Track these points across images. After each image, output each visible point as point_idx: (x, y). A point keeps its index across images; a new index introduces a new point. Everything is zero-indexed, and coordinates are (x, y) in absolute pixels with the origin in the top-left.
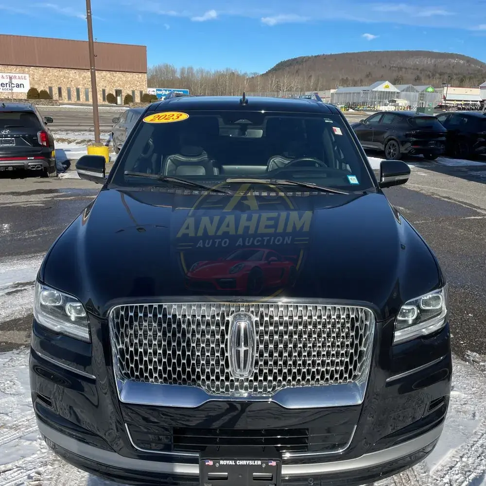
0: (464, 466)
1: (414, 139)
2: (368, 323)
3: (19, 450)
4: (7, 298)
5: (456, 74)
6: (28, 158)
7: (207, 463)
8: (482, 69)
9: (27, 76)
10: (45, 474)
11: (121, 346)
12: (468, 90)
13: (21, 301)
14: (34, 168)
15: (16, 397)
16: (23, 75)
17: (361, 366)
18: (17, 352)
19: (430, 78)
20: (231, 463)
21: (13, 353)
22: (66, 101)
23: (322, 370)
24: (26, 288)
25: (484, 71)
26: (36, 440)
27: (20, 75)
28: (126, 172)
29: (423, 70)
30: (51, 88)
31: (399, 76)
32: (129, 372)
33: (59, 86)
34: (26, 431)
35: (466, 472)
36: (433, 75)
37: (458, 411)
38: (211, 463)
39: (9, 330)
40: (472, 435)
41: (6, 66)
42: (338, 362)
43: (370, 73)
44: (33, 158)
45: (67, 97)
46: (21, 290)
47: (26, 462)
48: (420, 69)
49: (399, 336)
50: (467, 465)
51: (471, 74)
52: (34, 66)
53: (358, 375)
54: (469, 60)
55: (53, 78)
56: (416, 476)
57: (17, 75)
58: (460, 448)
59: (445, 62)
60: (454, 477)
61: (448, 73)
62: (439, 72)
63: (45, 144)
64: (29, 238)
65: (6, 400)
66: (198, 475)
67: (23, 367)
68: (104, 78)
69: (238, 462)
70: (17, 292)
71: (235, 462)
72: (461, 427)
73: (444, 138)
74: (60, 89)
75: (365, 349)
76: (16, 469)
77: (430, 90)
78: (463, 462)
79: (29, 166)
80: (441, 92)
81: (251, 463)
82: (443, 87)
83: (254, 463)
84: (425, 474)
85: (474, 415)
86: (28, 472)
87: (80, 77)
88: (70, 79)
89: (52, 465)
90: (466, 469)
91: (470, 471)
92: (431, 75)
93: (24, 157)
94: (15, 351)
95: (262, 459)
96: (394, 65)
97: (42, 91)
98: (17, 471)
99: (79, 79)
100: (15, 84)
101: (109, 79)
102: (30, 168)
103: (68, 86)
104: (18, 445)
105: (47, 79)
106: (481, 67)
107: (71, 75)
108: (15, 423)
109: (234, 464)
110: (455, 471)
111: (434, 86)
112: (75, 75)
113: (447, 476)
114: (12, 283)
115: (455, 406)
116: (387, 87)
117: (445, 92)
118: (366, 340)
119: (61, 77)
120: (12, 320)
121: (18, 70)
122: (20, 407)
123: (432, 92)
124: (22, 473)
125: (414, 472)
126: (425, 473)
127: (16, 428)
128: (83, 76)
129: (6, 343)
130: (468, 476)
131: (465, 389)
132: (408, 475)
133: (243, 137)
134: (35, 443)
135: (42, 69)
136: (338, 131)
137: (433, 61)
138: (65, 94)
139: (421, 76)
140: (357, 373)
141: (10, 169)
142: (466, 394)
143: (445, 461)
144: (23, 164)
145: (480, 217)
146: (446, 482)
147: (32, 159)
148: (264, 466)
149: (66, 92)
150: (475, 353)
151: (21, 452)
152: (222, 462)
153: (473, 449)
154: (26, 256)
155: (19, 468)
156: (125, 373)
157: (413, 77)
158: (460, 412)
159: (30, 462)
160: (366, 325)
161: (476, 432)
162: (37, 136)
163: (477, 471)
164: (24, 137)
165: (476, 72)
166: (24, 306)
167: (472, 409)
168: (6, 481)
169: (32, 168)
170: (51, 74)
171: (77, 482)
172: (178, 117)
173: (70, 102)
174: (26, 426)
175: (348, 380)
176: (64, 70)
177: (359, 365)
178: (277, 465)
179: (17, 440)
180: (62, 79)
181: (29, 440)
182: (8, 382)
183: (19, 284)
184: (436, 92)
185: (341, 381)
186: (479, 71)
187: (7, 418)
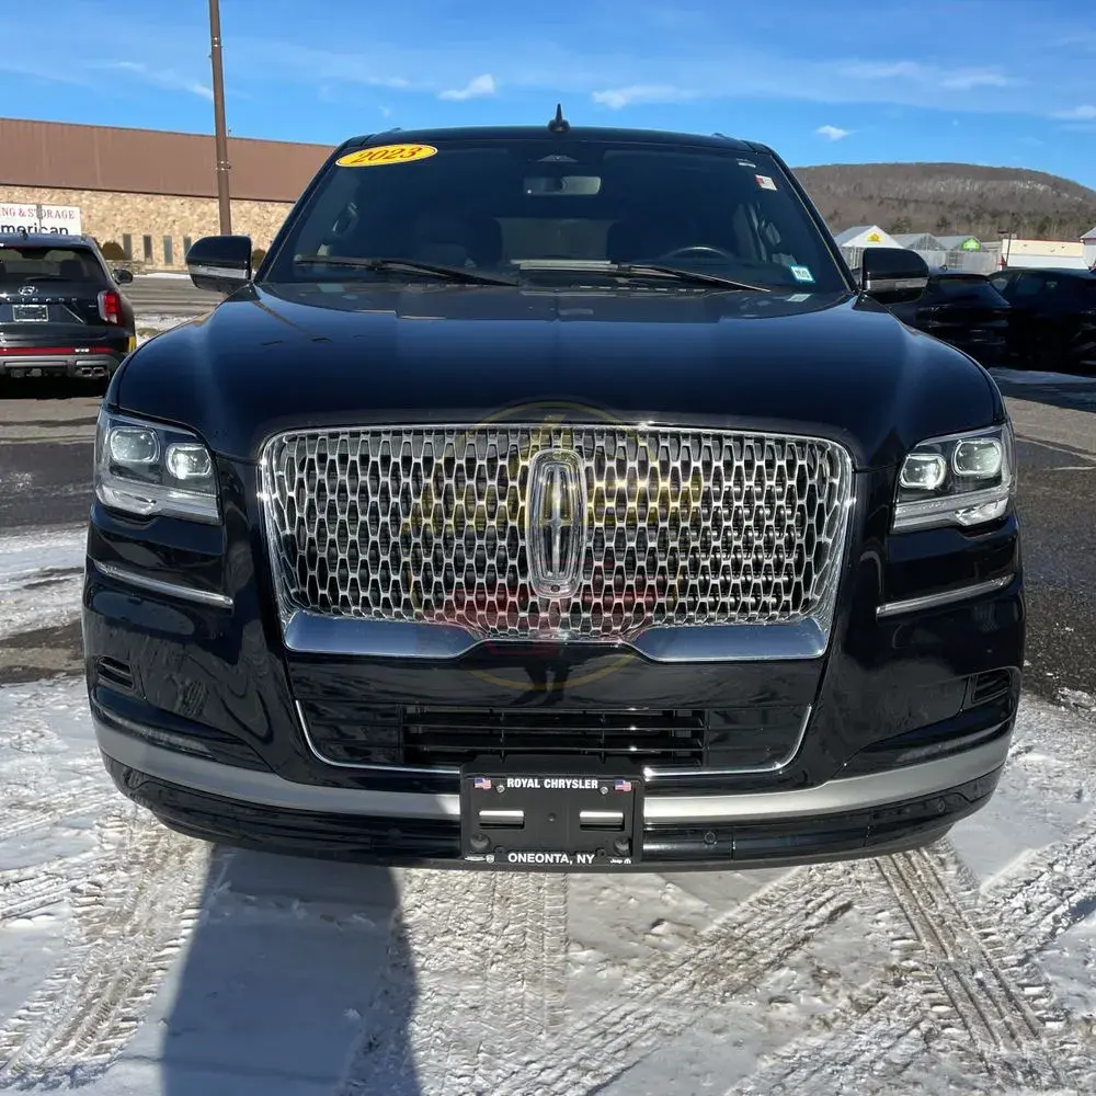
0: (1058, 881)
1: (937, 324)
2: (836, 481)
3: (53, 844)
4: (26, 594)
5: (1029, 214)
6: (77, 351)
7: (477, 785)
8: (1087, 203)
9: (77, 210)
10: (112, 886)
11: (288, 532)
12: (1056, 245)
13: (58, 600)
14: (87, 372)
15: (46, 759)
16: (67, 208)
17: (822, 579)
18: (51, 682)
19: (970, 221)
20: (532, 783)
21: (41, 685)
22: (161, 265)
23: (733, 582)
24: (68, 577)
25: (1092, 208)
26: (91, 829)
27: (61, 209)
28: (297, 258)
29: (954, 206)
30: (127, 238)
31: (903, 219)
32: (307, 590)
33: (146, 233)
34: (68, 814)
35: (1063, 890)
36: (978, 216)
37: (1041, 788)
38: (486, 784)
39: (31, 647)
40: (1076, 828)
41: (30, 189)
42: (769, 565)
43: (836, 213)
44: (87, 350)
45: (163, 258)
46: (58, 582)
47: (66, 865)
48: (949, 202)
49: (906, 516)
50: (1066, 879)
51: (1063, 214)
52: (92, 190)
53: (813, 601)
54: (1058, 184)
55: (134, 215)
56: (947, 895)
57: (54, 209)
58: (1047, 848)
59: (1003, 187)
60: (1036, 897)
61: (1011, 211)
62: (990, 209)
63: (114, 319)
64: (75, 496)
65: (23, 761)
66: (458, 819)
67: (62, 707)
68: (245, 215)
69: (547, 781)
70: (49, 584)
71: (541, 783)
72: (1050, 815)
73: (1004, 323)
74: (147, 240)
75: (830, 541)
76: (45, 877)
77: (972, 245)
78: (1054, 873)
79: (79, 367)
80: (996, 250)
81: (576, 784)
82: (1000, 240)
83: (583, 784)
84: (969, 893)
85: (1079, 795)
86: (73, 883)
87: (192, 215)
88: (170, 219)
89: (126, 870)
90: (1063, 886)
91: (1071, 889)
92: (972, 216)
93: (66, 346)
94: (43, 681)
95: (599, 776)
96: (891, 196)
97: (107, 244)
98: (45, 881)
99: (191, 218)
100: (49, 228)
101: (256, 218)
102: (79, 373)
103: (166, 233)
104: (50, 837)
105: (119, 218)
106: (1084, 197)
107: (174, 210)
108: (44, 800)
109: (537, 786)
110: (1038, 887)
111: (981, 239)
112: (181, 208)
113: (1020, 896)
114: (37, 570)
115: (1035, 779)
116: (875, 239)
117: (1004, 251)
118: (832, 520)
119: (151, 213)
120: (39, 631)
121: (55, 198)
122: (53, 772)
123: (977, 250)
124: (57, 883)
125: (943, 888)
126: (969, 889)
127: (47, 808)
128: (199, 210)
129: (24, 668)
130: (1068, 897)
131: (1058, 751)
132: (929, 893)
133: (557, 193)
134: (88, 832)
135: (110, 195)
136: (768, 183)
137: (976, 187)
138: (158, 250)
139: (949, 217)
140: (810, 595)
141: (37, 373)
142: (1060, 759)
143: (1016, 870)
144: (64, 364)
145: (1087, 468)
146: (1018, 906)
147: (85, 353)
148: (605, 790)
149: (162, 246)
150: (1079, 693)
151: (58, 849)
152: (511, 782)
153: (1078, 851)
154: (70, 524)
155: (51, 875)
156: (296, 594)
157: (934, 220)
158: (1047, 789)
159: (75, 865)
160: (831, 485)
161: (1084, 823)
162: (97, 303)
163: (1089, 889)
164: (68, 303)
165: (1074, 210)
166: (63, 608)
167: (1074, 785)
168: (21, 898)
169: (86, 372)
170: (127, 206)
171: (184, 899)
172: (413, 154)
173: (170, 268)
174: (70, 806)
175: (792, 613)
176: (158, 197)
177: (815, 577)
178: (634, 789)
179: (48, 828)
180: (152, 217)
181: (75, 828)
182: (29, 732)
183: (52, 572)
184: (985, 250)
185: (777, 613)
186: (1080, 207)
187: (26, 792)
